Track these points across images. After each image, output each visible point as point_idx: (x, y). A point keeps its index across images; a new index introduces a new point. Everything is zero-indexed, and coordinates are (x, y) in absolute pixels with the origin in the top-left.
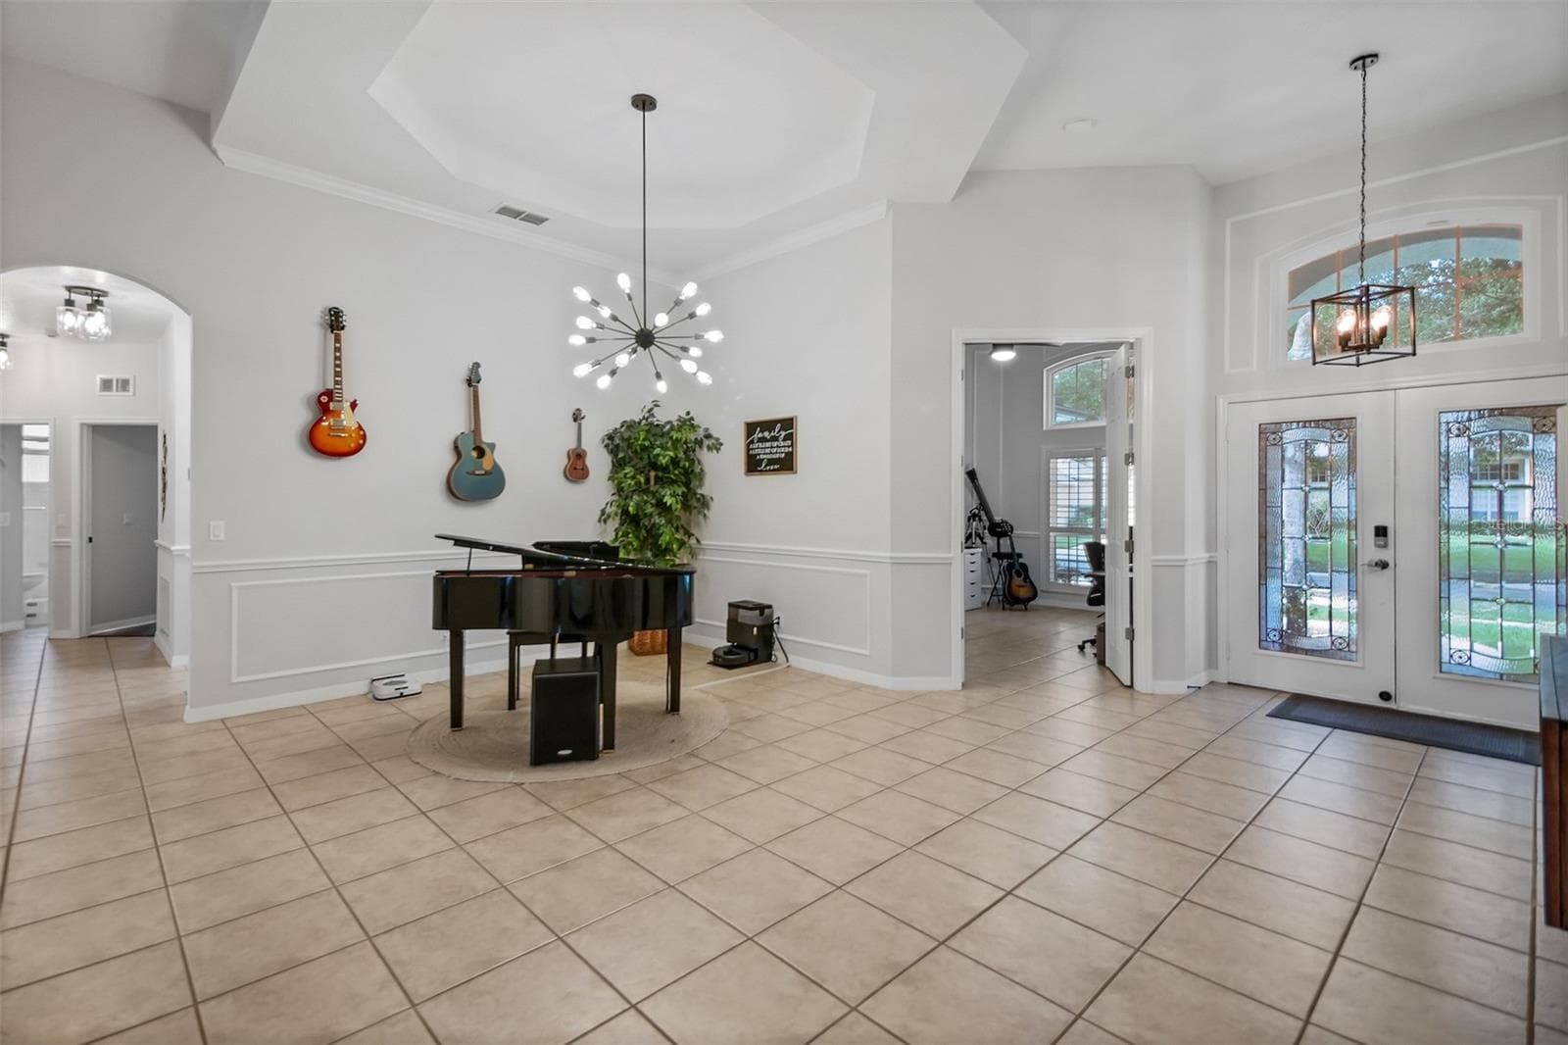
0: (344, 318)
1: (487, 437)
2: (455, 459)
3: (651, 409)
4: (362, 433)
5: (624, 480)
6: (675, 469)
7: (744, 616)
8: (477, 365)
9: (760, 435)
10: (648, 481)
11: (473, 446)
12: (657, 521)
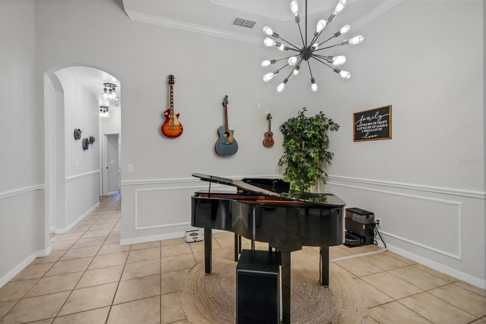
0: (174, 79)
1: (230, 128)
2: (218, 138)
3: (302, 112)
4: (181, 127)
5: (290, 146)
6: (315, 140)
7: (355, 217)
8: (227, 97)
9: (364, 119)
10: (301, 146)
11: (225, 132)
12: (307, 165)
